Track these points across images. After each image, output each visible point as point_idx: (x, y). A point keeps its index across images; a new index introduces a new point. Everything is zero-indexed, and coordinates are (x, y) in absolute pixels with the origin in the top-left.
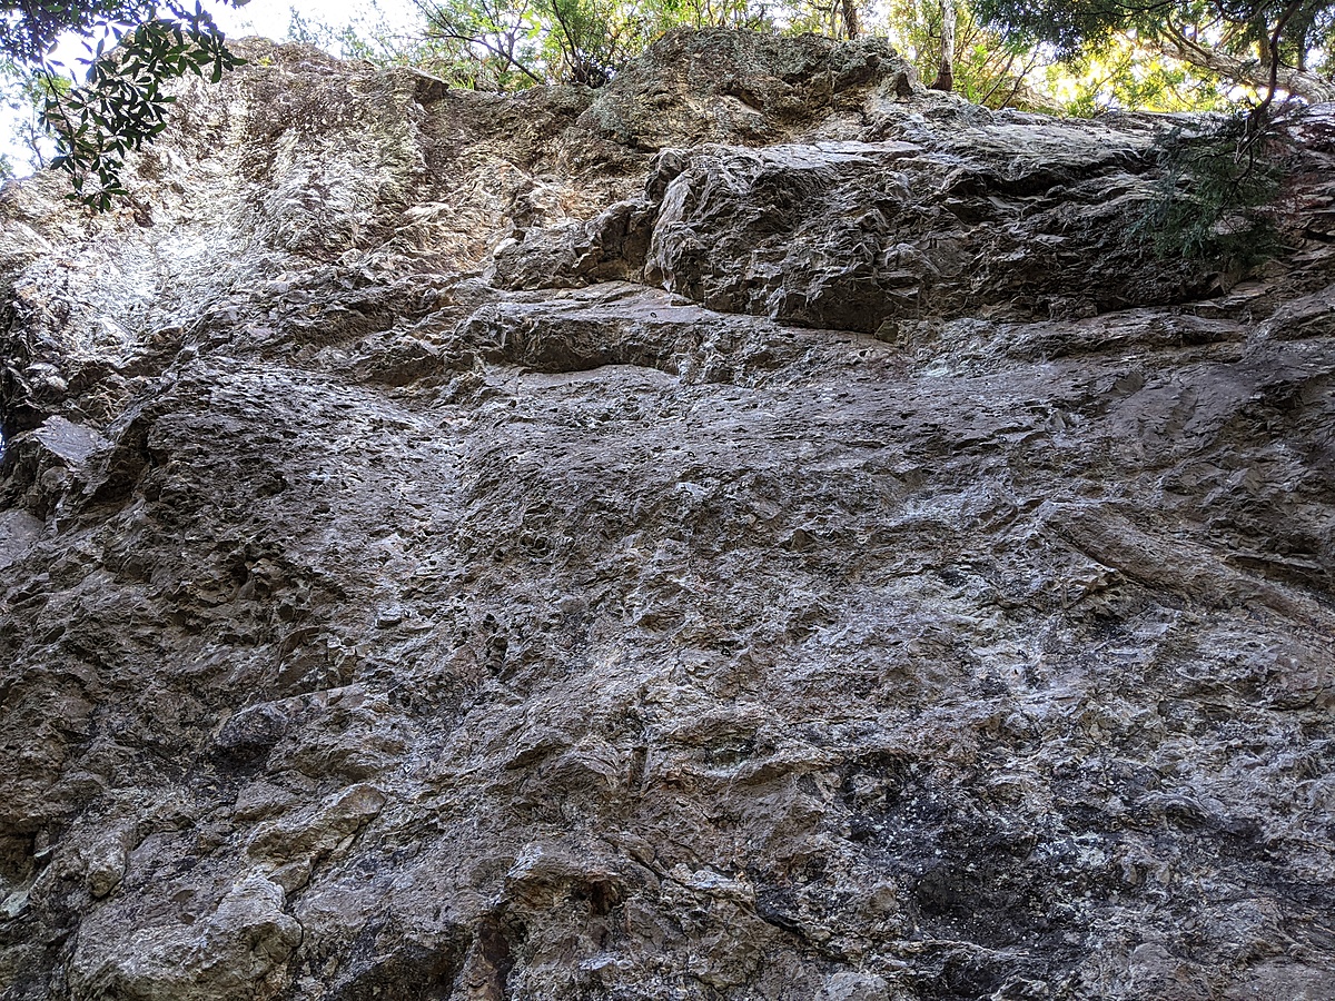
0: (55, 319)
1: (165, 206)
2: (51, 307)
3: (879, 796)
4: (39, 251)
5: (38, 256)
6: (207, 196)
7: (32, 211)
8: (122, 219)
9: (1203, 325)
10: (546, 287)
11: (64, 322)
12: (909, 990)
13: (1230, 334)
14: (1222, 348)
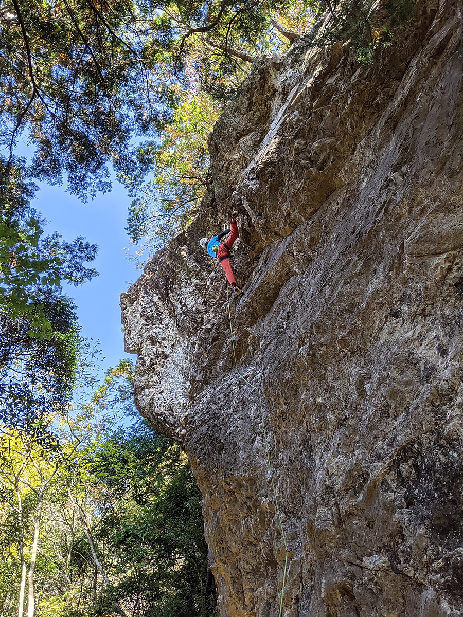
0: (170, 412)
1: (166, 347)
2: (166, 409)
3: (411, 472)
4: (153, 394)
5: (154, 396)
6: (171, 332)
7: (143, 384)
8: (161, 363)
9: (438, 38)
10: (249, 277)
11: (172, 411)
12: (445, 592)
13: (451, 30)
14: (453, 42)
